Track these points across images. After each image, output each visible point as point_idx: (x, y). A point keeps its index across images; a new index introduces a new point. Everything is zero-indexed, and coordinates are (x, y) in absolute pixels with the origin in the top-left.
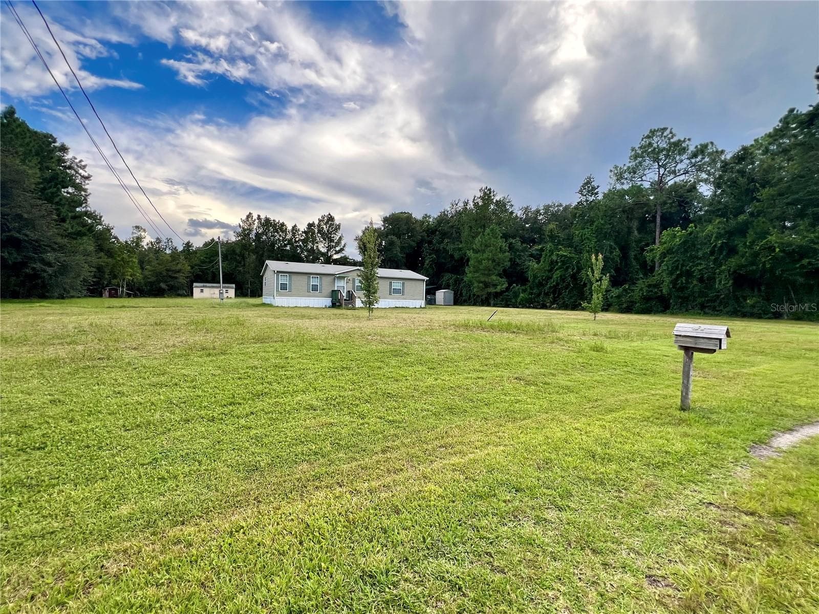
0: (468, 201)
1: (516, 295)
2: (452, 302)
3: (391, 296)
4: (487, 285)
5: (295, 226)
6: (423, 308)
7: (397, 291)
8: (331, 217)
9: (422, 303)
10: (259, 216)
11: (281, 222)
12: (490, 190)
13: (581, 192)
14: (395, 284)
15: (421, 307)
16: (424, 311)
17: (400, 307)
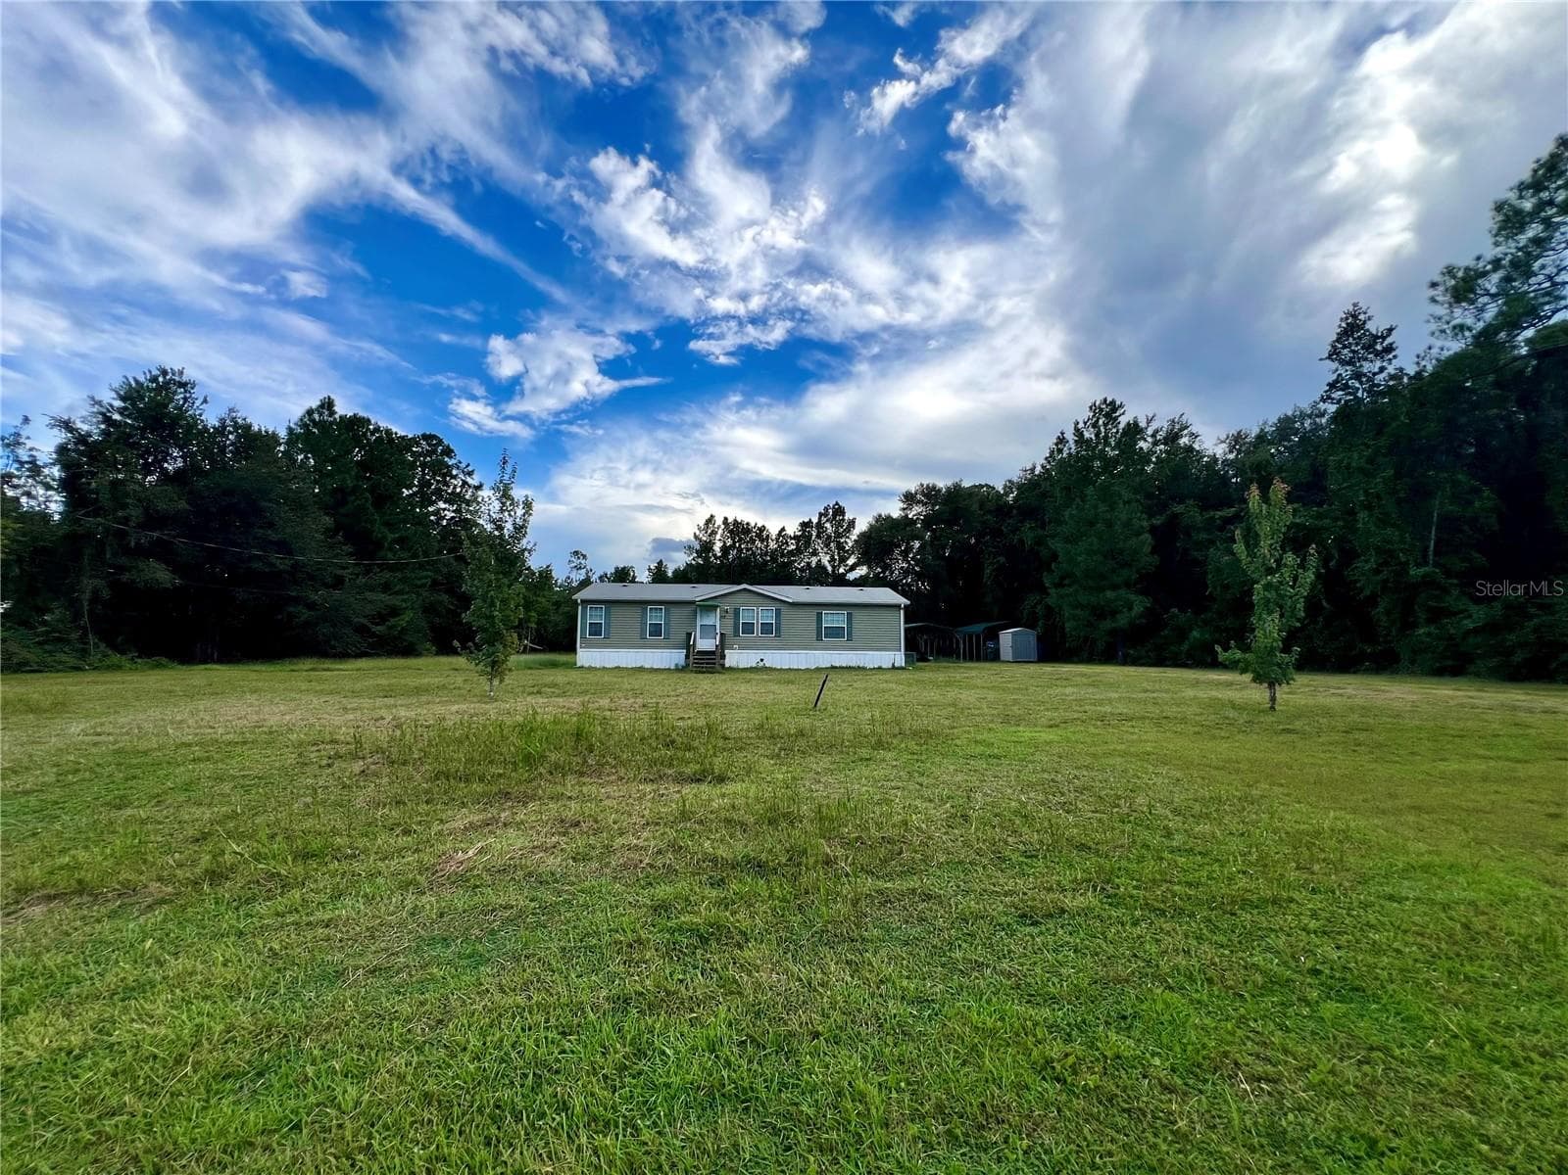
0: (1062, 433)
1: (1182, 634)
2: (1034, 656)
3: (820, 643)
4: (1101, 613)
5: (783, 529)
6: (898, 668)
7: (834, 632)
8: (840, 507)
9: (900, 658)
10: (726, 519)
11: (759, 525)
12: (1113, 403)
13: (1334, 354)
14: (830, 618)
15: (894, 667)
16: (904, 675)
17: (841, 668)
